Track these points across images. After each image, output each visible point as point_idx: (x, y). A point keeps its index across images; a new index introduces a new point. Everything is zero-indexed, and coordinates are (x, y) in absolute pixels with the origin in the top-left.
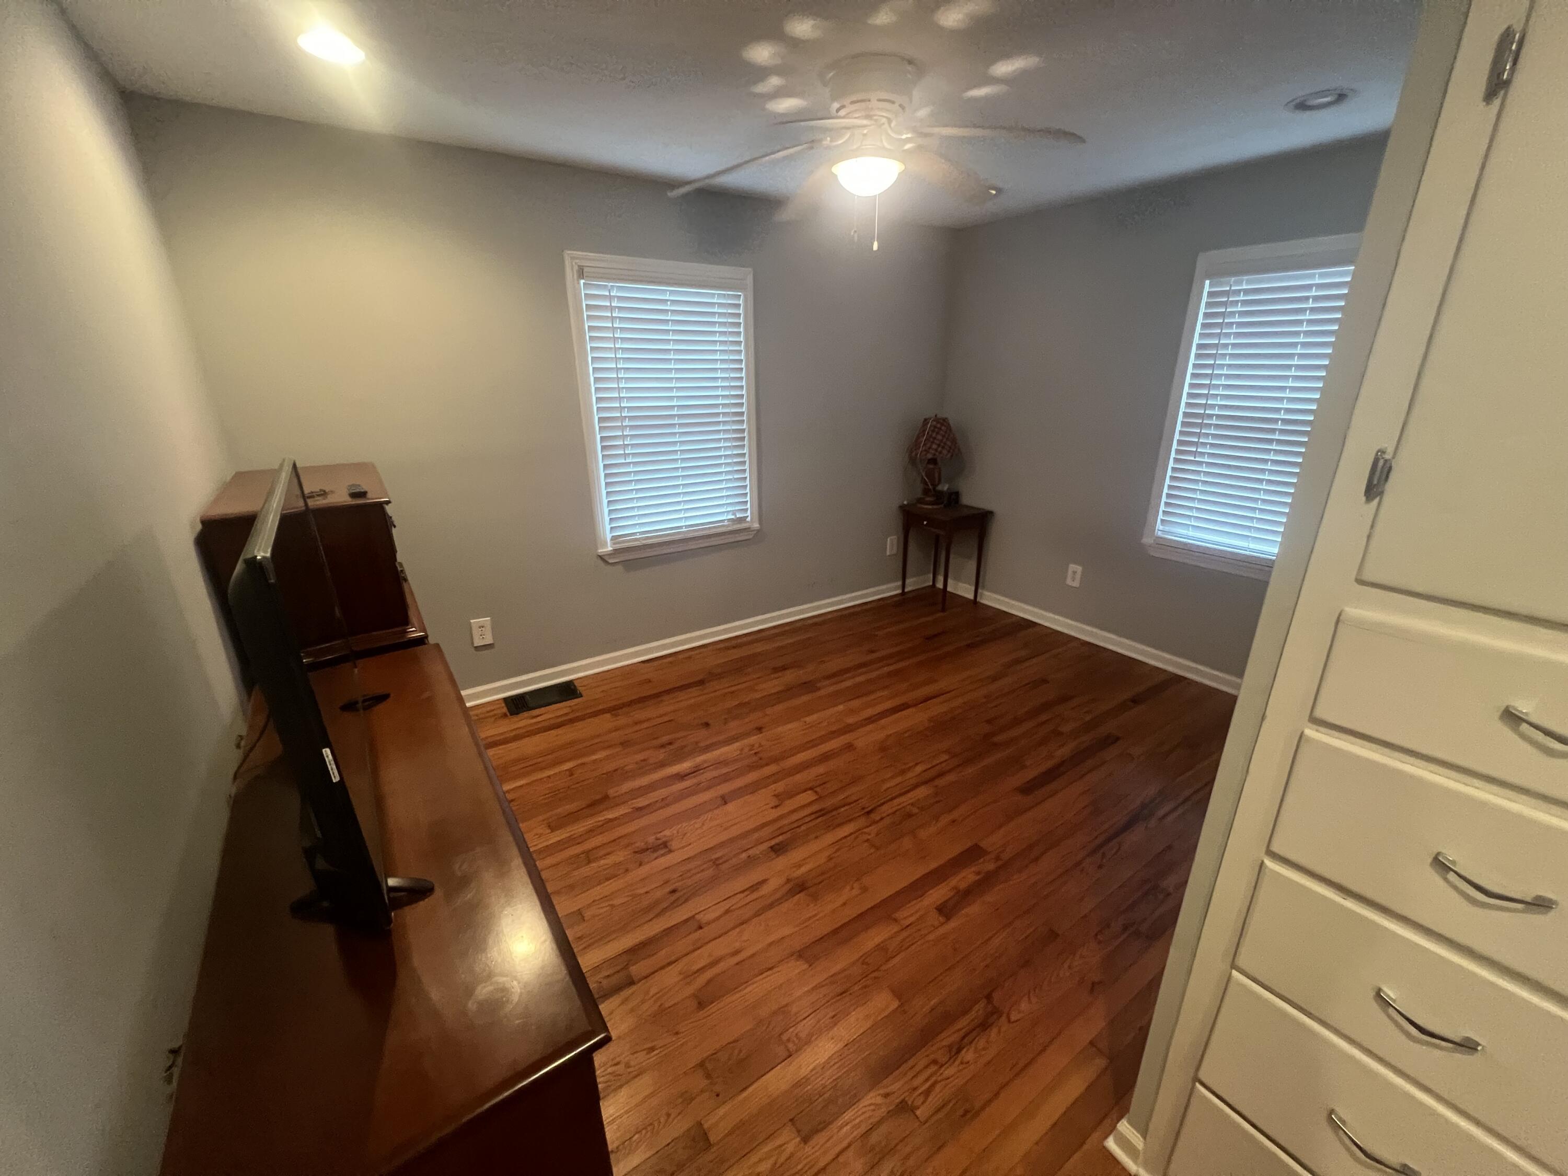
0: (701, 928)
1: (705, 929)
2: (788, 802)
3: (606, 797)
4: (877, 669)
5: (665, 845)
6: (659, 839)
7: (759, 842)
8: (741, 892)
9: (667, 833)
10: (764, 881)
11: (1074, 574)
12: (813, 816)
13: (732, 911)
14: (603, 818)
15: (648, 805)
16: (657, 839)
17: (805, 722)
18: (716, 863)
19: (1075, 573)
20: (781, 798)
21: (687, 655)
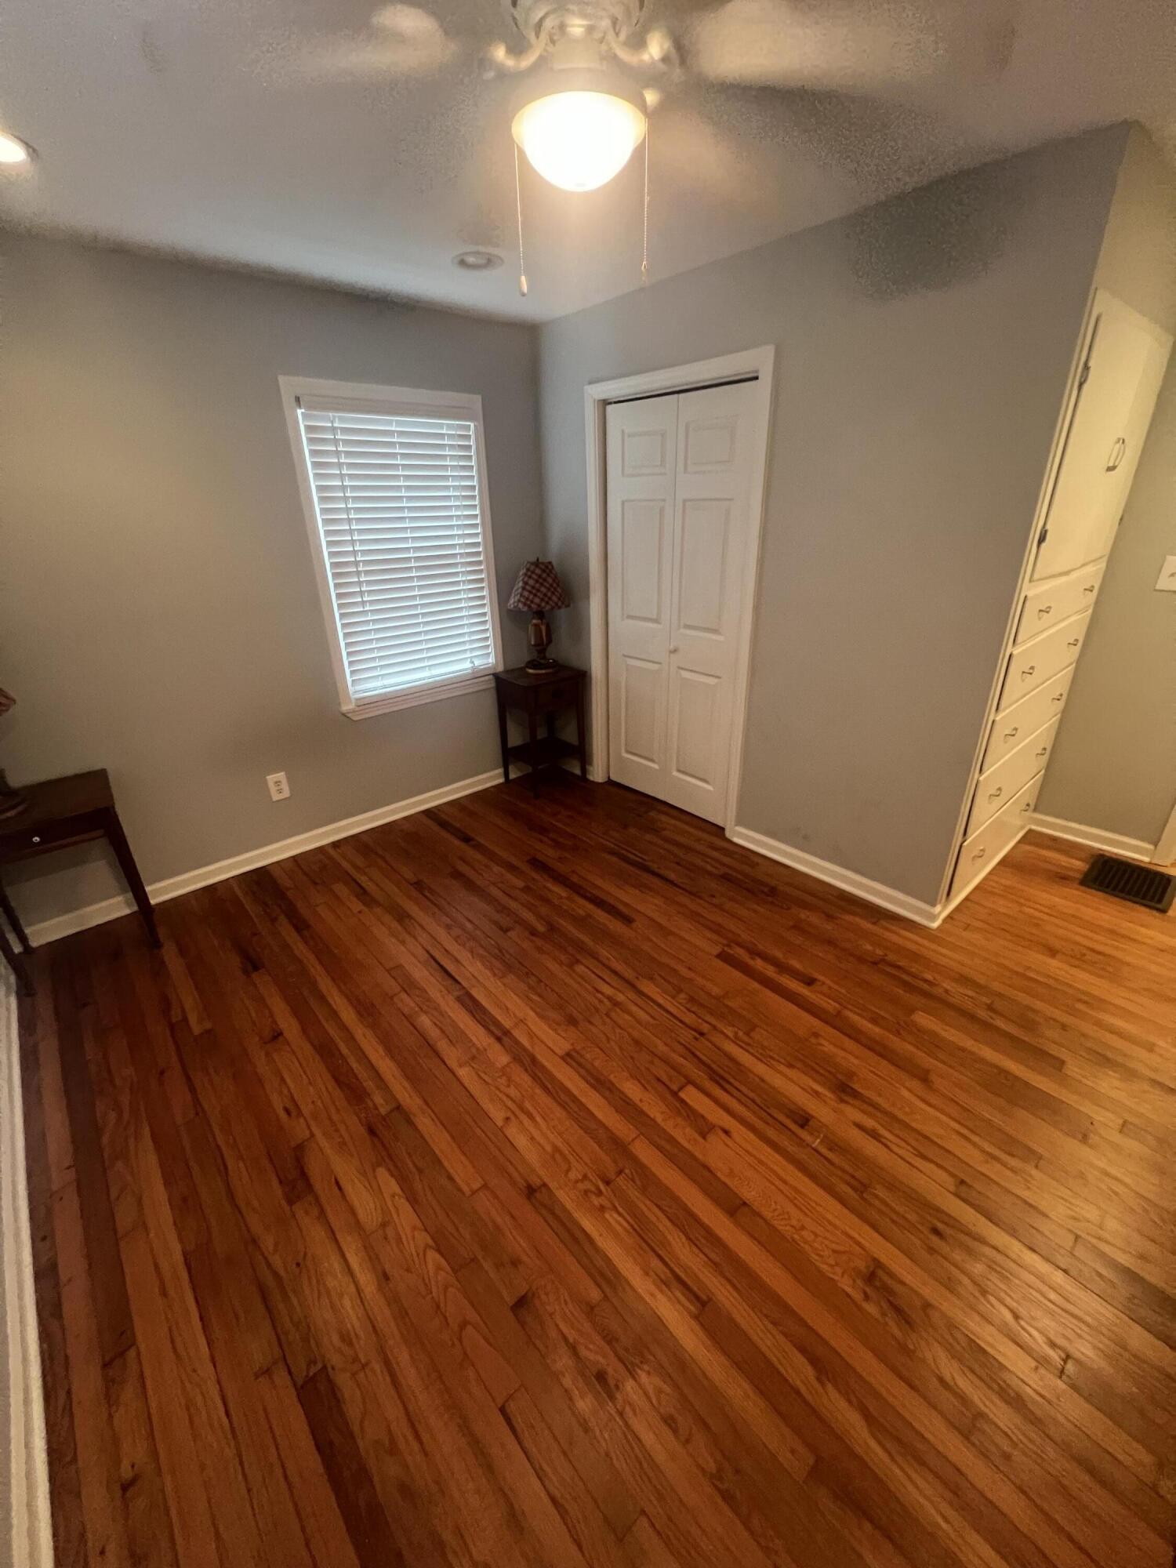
0: (962, 1182)
1: (962, 1176)
2: (710, 1117)
3: (820, 1471)
4: (351, 1038)
5: (871, 1278)
6: (865, 1293)
7: (801, 1143)
8: (891, 1150)
9: (845, 1284)
10: (859, 1126)
11: (278, 785)
12: (728, 1086)
13: (919, 1152)
14: (873, 1443)
15: (803, 1350)
16: (867, 1297)
17: (508, 1119)
18: (862, 1188)
19: (278, 783)
20: (705, 1129)
21: (96, 1499)
